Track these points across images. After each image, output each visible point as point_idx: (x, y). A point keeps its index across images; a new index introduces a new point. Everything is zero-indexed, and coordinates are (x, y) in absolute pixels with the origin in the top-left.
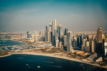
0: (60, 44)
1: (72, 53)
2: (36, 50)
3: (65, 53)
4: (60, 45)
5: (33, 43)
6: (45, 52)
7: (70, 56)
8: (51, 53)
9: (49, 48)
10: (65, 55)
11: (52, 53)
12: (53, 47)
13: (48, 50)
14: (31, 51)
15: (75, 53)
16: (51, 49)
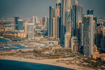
0: (72, 41)
1: (94, 59)
2: (23, 52)
3: (78, 58)
4: (73, 44)
5: (23, 39)
6: (40, 56)
7: (86, 64)
8: (51, 58)
9: (51, 48)
10: (78, 62)
11: (53, 58)
12: (59, 47)
13: (46, 52)
14: (12, 54)
15: (99, 59)
16: (53, 51)
